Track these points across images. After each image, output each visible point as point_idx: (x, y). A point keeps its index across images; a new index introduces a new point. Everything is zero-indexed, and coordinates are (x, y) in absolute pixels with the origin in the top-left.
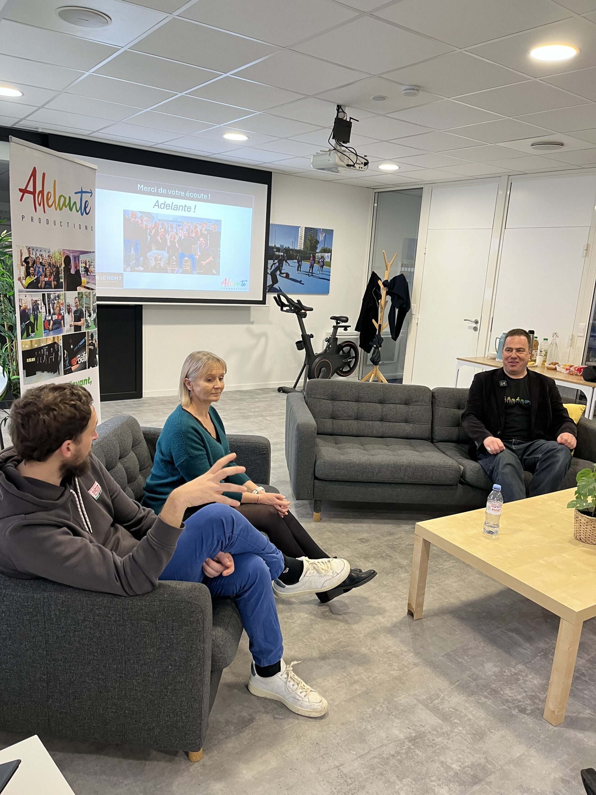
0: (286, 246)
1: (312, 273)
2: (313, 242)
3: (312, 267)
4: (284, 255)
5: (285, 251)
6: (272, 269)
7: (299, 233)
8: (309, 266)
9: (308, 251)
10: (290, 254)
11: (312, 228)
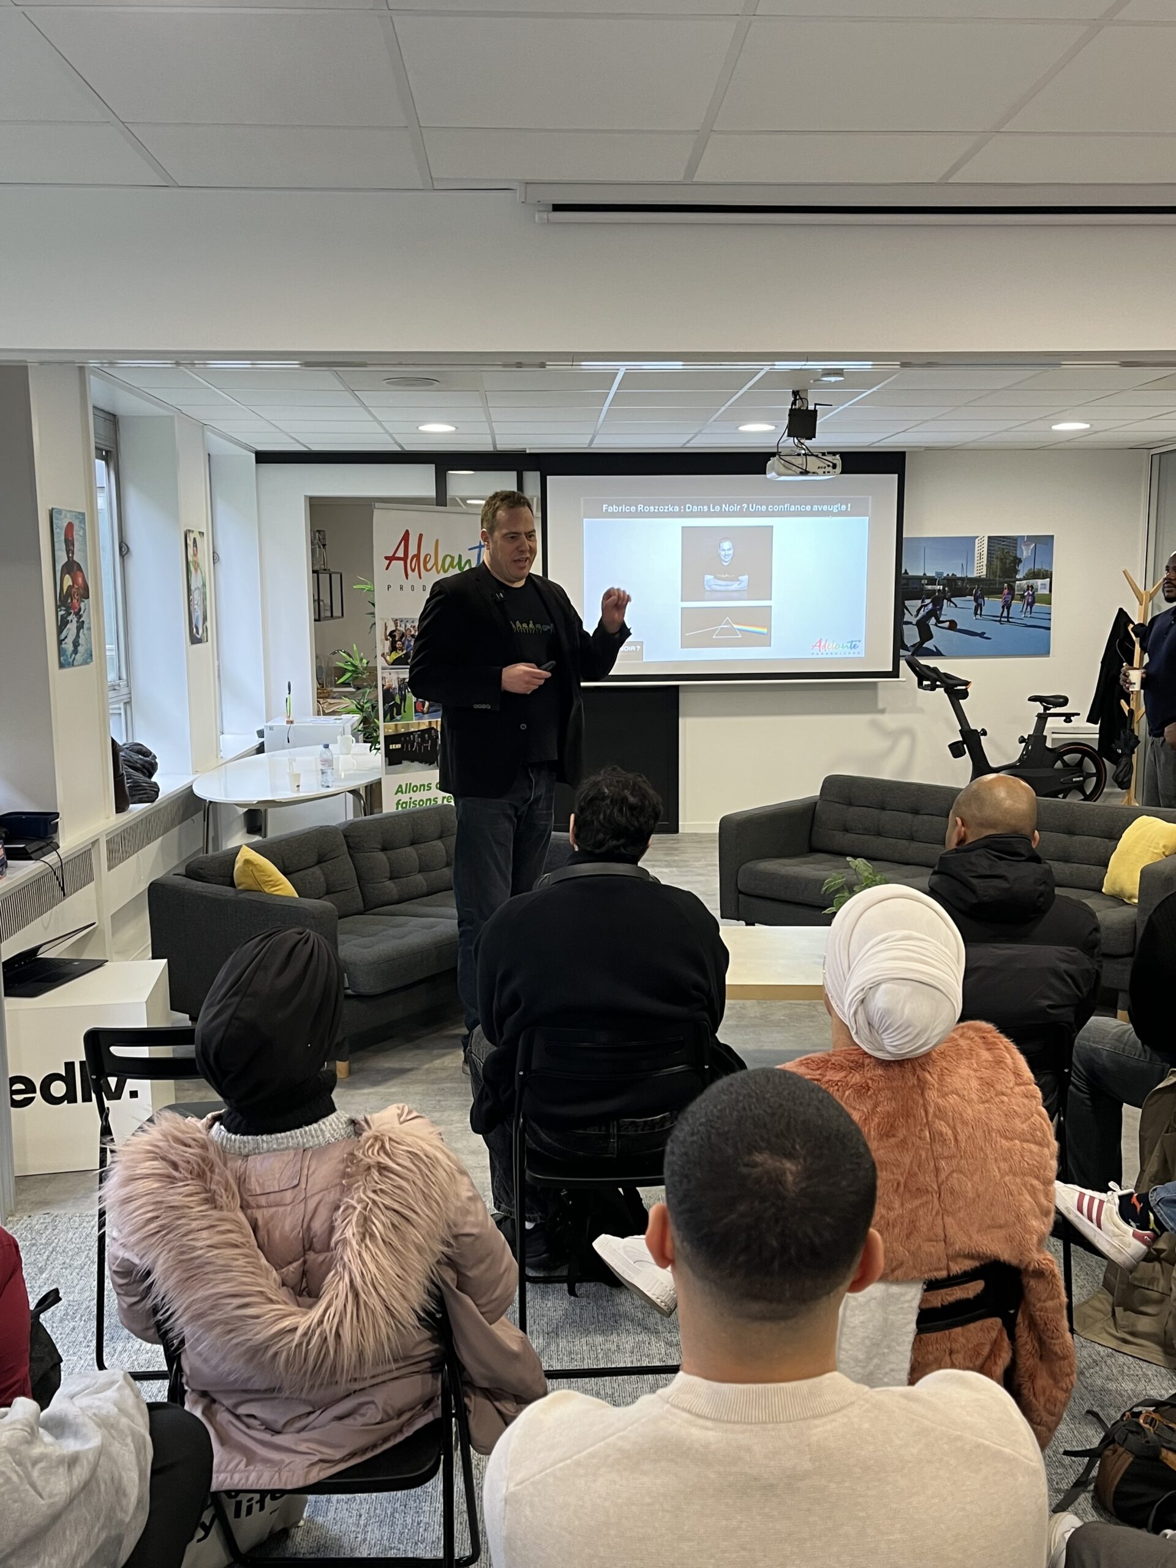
0: (947, 572)
1: (1008, 617)
2: (1008, 561)
3: (1007, 606)
4: (944, 589)
5: (945, 581)
6: (920, 616)
7: (976, 549)
8: (1001, 605)
9: (997, 578)
10: (956, 587)
11: (1004, 537)
